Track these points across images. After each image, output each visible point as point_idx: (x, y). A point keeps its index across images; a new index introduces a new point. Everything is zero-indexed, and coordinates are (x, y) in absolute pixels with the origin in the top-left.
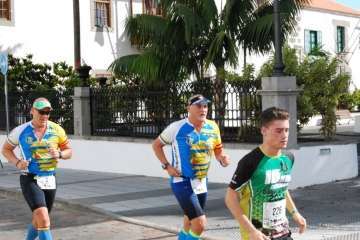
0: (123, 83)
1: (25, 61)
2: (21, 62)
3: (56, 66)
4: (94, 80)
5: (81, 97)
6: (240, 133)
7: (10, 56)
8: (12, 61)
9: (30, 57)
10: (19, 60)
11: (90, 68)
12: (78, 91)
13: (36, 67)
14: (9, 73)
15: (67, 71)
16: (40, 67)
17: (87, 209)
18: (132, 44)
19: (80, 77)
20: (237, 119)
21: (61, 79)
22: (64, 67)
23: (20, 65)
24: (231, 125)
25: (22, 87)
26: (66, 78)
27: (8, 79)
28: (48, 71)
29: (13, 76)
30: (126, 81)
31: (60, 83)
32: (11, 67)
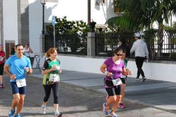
0: (111, 31)
1: (63, 19)
2: (61, 20)
3: (77, 22)
4: (97, 29)
5: (91, 37)
6: (170, 56)
7: (56, 17)
8: (57, 20)
9: (65, 17)
10: (60, 19)
11: (95, 23)
12: (89, 34)
13: (68, 23)
14: (56, 25)
15: (83, 24)
16: (70, 22)
17: (95, 91)
18: (115, 11)
19: (91, 27)
20: (167, 49)
21: (81, 28)
22: (82, 23)
23: (60, 21)
24: (166, 52)
25: (61, 32)
26: (83, 28)
27: (55, 28)
28: (74, 25)
29: (57, 27)
30: (112, 30)
31: (81, 30)
32: (56, 22)
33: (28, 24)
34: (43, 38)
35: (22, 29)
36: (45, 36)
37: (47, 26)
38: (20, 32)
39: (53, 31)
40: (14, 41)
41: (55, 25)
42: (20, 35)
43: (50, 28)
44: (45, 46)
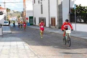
7: (76, 5)
9: (80, 5)
10: (78, 6)
13: (82, 7)
16: (83, 7)
23: (78, 7)
25: (79, 12)
27: (76, 10)
28: (85, 8)
32: (76, 7)
33: (62, 9)
34: (69, 15)
35: (59, 11)
36: (71, 14)
37: (71, 9)
38: (58, 13)
39: (75, 12)
40: (55, 17)
41: (76, 9)
42: (58, 14)
43: (73, 10)
44: (71, 19)
